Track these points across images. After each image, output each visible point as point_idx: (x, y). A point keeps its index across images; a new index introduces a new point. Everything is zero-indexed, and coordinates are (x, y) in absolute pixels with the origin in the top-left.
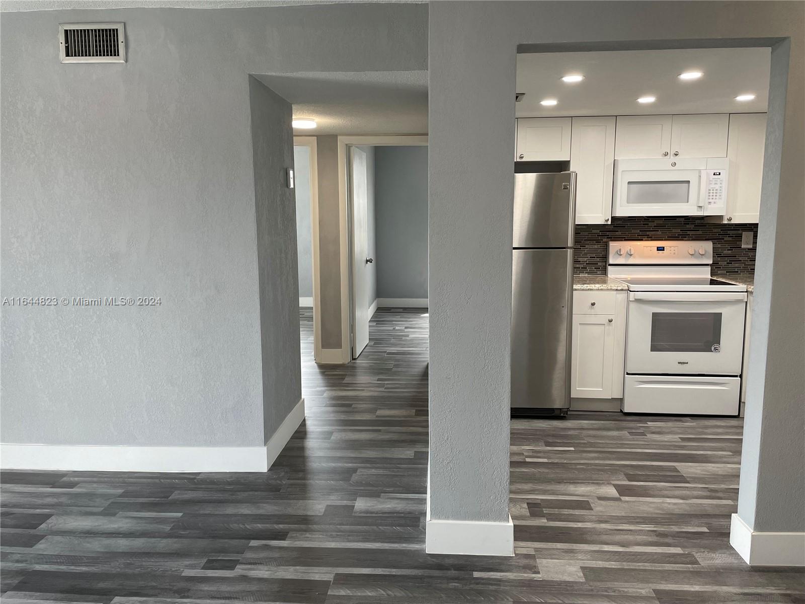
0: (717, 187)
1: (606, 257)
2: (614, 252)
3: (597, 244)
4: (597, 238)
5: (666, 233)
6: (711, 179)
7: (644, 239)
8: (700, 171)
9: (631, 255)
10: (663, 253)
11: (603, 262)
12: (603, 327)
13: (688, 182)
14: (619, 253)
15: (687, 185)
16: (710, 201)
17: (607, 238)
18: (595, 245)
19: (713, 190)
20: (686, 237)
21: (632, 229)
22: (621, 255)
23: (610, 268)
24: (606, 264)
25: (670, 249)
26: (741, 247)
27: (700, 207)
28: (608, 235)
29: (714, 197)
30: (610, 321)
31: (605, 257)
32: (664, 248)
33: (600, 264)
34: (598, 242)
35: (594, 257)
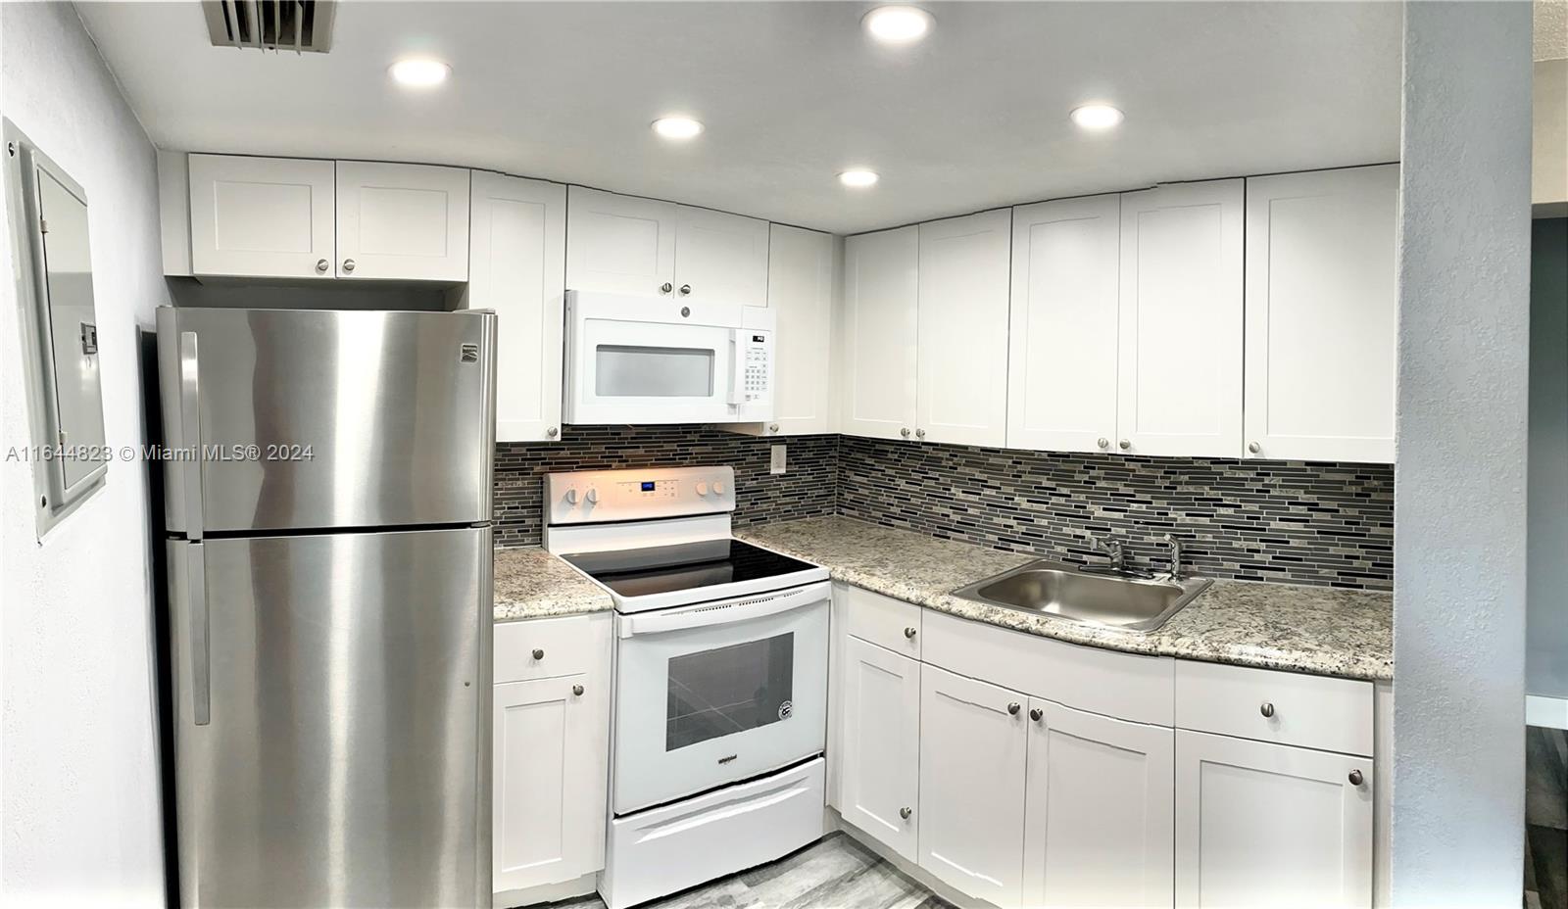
0: (759, 365)
1: (541, 507)
2: (562, 497)
3: (522, 479)
4: (520, 465)
5: (653, 451)
6: (749, 349)
7: (614, 465)
8: (732, 331)
9: (594, 503)
10: (653, 495)
11: (533, 517)
12: (559, 708)
13: (710, 352)
14: (570, 499)
15: (708, 357)
16: (749, 392)
17: (542, 464)
18: (518, 479)
19: (753, 371)
20: (686, 459)
21: (592, 444)
22: (574, 504)
23: (552, 534)
24: (541, 521)
25: (665, 486)
26: (769, 474)
27: (733, 406)
28: (545, 459)
29: (755, 385)
30: (578, 692)
31: (539, 508)
32: (653, 483)
33: (528, 521)
34: (523, 472)
35: (517, 508)
